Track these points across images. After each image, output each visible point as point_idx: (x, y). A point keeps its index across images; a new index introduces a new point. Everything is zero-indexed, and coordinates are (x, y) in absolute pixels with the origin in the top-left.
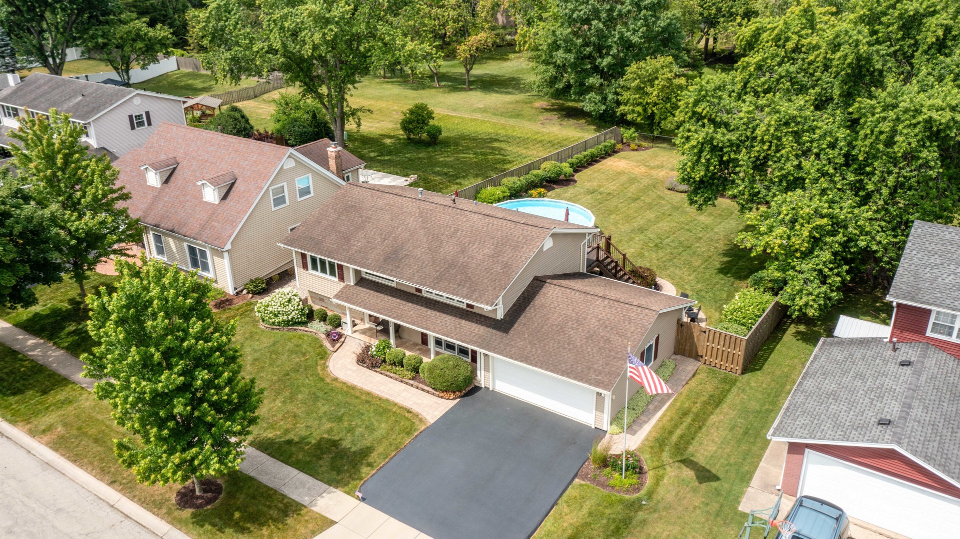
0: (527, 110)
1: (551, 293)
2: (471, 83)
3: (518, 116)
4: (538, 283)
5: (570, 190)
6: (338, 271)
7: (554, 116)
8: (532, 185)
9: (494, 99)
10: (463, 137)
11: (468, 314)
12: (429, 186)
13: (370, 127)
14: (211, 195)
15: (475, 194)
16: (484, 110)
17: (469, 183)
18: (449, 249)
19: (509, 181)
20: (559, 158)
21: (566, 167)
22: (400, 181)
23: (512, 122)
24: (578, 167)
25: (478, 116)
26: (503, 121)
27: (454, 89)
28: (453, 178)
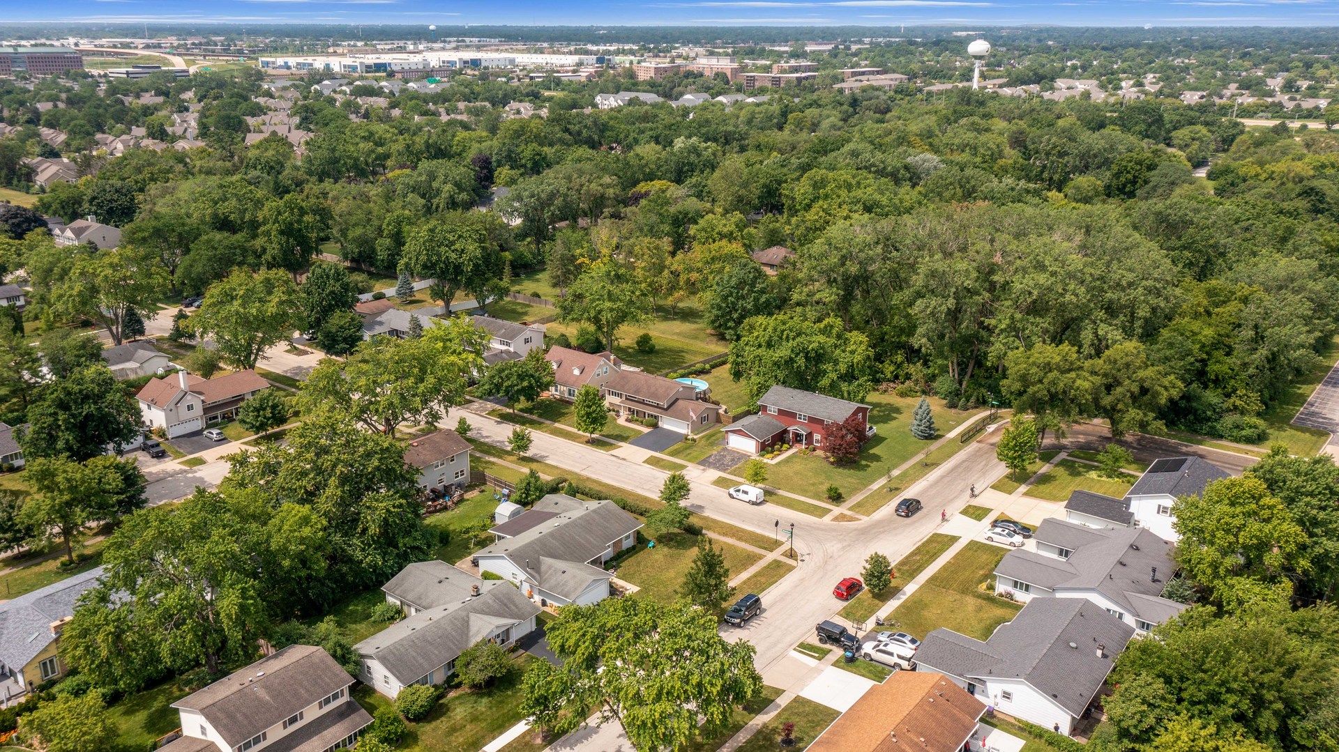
0: (702, 335)
1: (680, 402)
2: (676, 314)
3: (696, 338)
4: (677, 400)
5: (707, 376)
6: (620, 395)
7: (714, 339)
8: (691, 373)
9: (687, 327)
10: (666, 349)
11: (658, 406)
12: (649, 372)
13: (623, 343)
14: (577, 372)
15: (666, 375)
16: (678, 334)
17: (664, 372)
18: (653, 389)
19: (680, 371)
20: (705, 362)
21: (707, 366)
22: (637, 370)
23: (692, 341)
24: (713, 367)
25: (675, 337)
26: (687, 341)
27: (666, 319)
28: (659, 369)
